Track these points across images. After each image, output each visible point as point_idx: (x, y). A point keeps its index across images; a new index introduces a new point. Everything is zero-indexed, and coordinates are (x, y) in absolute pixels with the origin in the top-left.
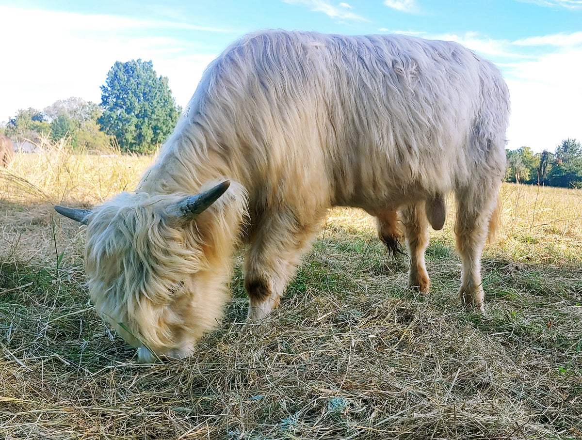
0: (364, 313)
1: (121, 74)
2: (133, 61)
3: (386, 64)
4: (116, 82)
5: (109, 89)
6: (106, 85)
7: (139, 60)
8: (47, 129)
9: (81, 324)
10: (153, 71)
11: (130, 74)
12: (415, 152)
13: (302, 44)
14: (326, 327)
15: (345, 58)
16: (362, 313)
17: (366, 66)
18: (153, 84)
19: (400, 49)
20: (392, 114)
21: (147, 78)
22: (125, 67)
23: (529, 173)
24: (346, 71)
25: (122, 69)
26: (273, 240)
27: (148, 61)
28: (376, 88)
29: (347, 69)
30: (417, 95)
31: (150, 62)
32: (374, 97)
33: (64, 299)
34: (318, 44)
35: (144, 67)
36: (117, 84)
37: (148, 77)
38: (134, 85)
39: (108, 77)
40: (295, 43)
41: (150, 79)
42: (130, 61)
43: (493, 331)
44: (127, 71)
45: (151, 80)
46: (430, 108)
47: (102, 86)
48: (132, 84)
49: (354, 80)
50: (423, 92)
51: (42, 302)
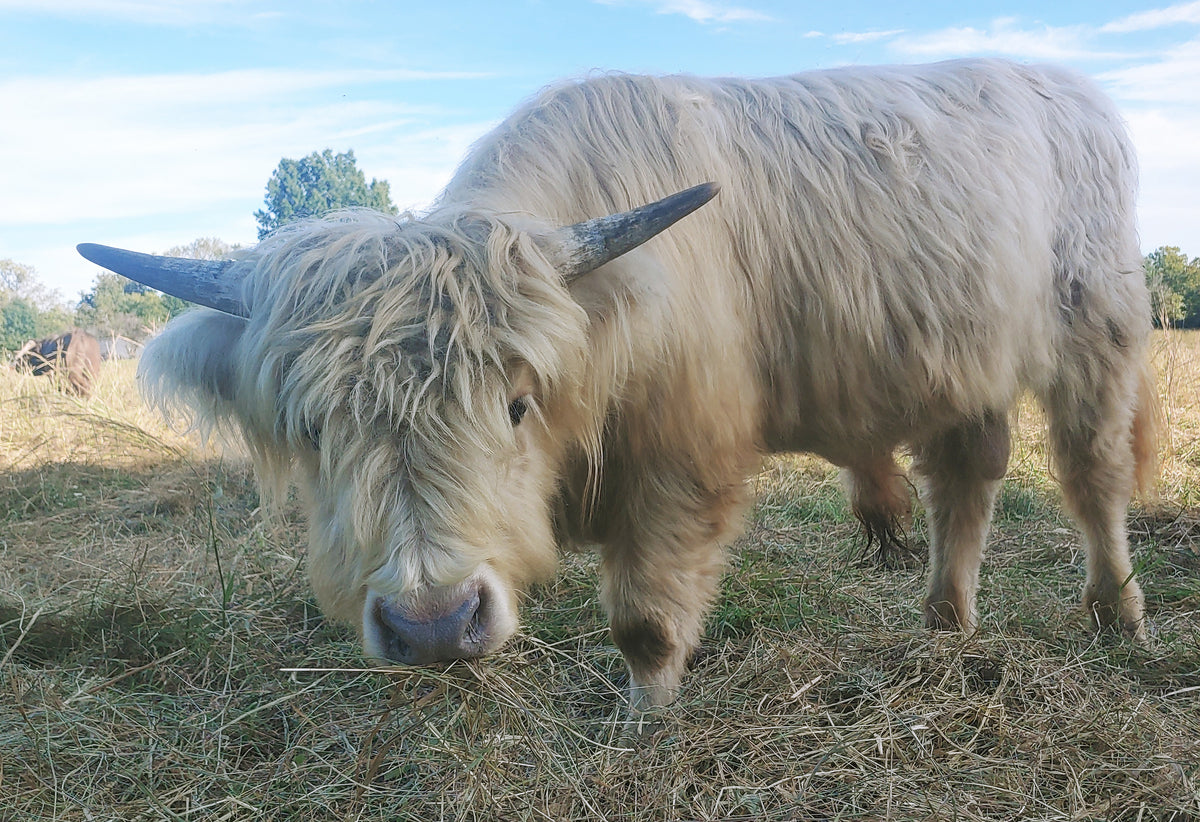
0: (892, 674)
1: (293, 184)
2: (315, 154)
3: (848, 134)
4: (284, 200)
5: (273, 216)
6: (265, 209)
7: (327, 152)
8: (156, 308)
9: (286, 725)
10: (357, 170)
11: (311, 183)
12: (933, 326)
13: (664, 98)
14: (813, 710)
15: (758, 129)
16: (887, 673)
17: (805, 142)
18: (360, 198)
19: (871, 99)
20: (874, 244)
21: (346, 187)
22: (300, 170)
23: (1182, 305)
24: (764, 159)
25: (295, 173)
26: (657, 534)
27: (345, 152)
28: (833, 190)
29: (764, 152)
30: (924, 195)
31: (350, 153)
32: (829, 208)
33: (242, 673)
34: (698, 98)
35: (337, 165)
36: (288, 205)
37: (349, 185)
38: (322, 204)
39: (268, 192)
40: (650, 98)
41: (352, 188)
42: (310, 155)
43: (1174, 684)
44: (305, 177)
45: (355, 189)
46: (956, 217)
47: (258, 212)
48: (317, 202)
49: (781, 173)
50: (938, 188)
51: (199, 682)
